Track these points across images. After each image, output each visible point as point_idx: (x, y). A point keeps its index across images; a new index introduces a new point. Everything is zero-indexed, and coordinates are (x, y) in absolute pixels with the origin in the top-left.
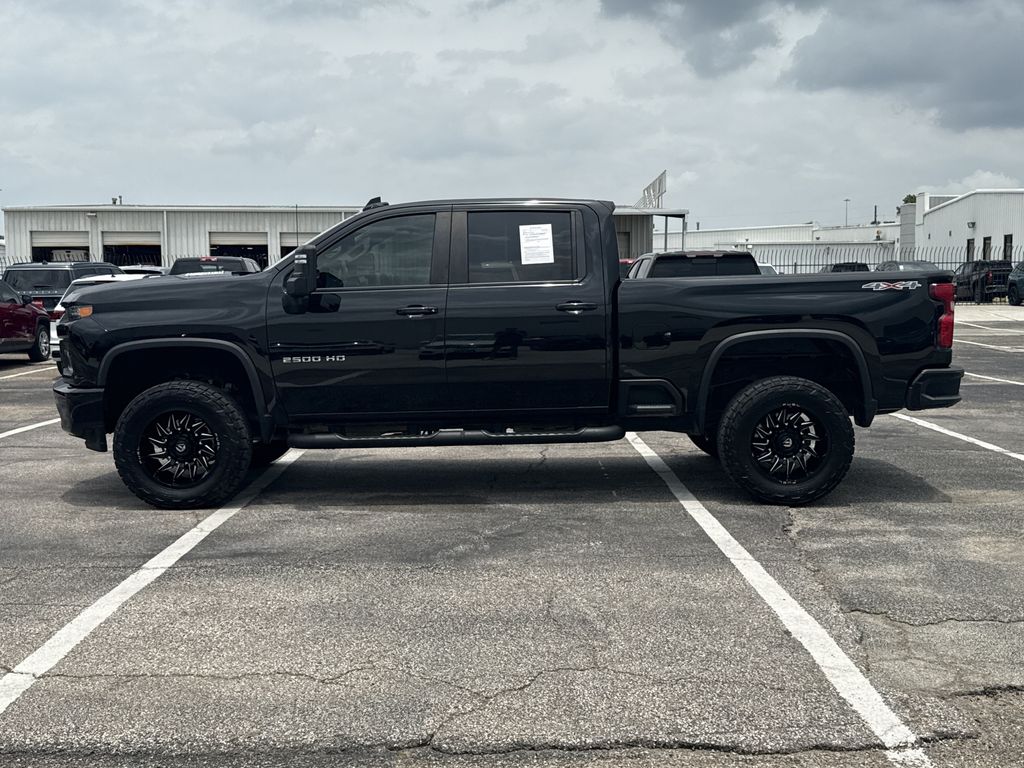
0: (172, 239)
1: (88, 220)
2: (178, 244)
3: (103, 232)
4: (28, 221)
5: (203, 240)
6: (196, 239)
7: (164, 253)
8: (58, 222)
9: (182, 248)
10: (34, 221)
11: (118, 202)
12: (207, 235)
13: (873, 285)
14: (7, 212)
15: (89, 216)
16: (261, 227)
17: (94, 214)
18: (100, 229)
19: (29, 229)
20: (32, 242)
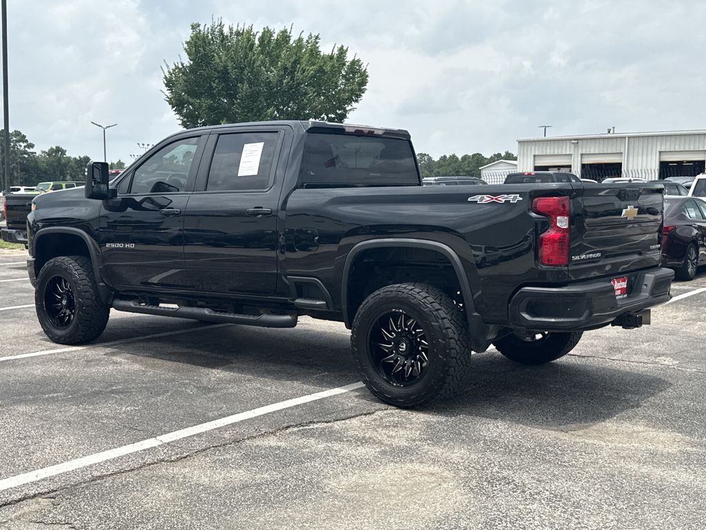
0: (631, 159)
1: (572, 146)
2: (635, 162)
3: (582, 155)
4: (533, 148)
5: (654, 158)
6: (649, 158)
7: (624, 169)
8: (552, 148)
9: (637, 165)
10: (537, 148)
11: (611, 132)
12: (658, 154)
13: (478, 198)
14: (520, 142)
15: (573, 143)
16: (701, 146)
17: (577, 141)
18: (580, 152)
19: (533, 154)
20: (534, 163)
